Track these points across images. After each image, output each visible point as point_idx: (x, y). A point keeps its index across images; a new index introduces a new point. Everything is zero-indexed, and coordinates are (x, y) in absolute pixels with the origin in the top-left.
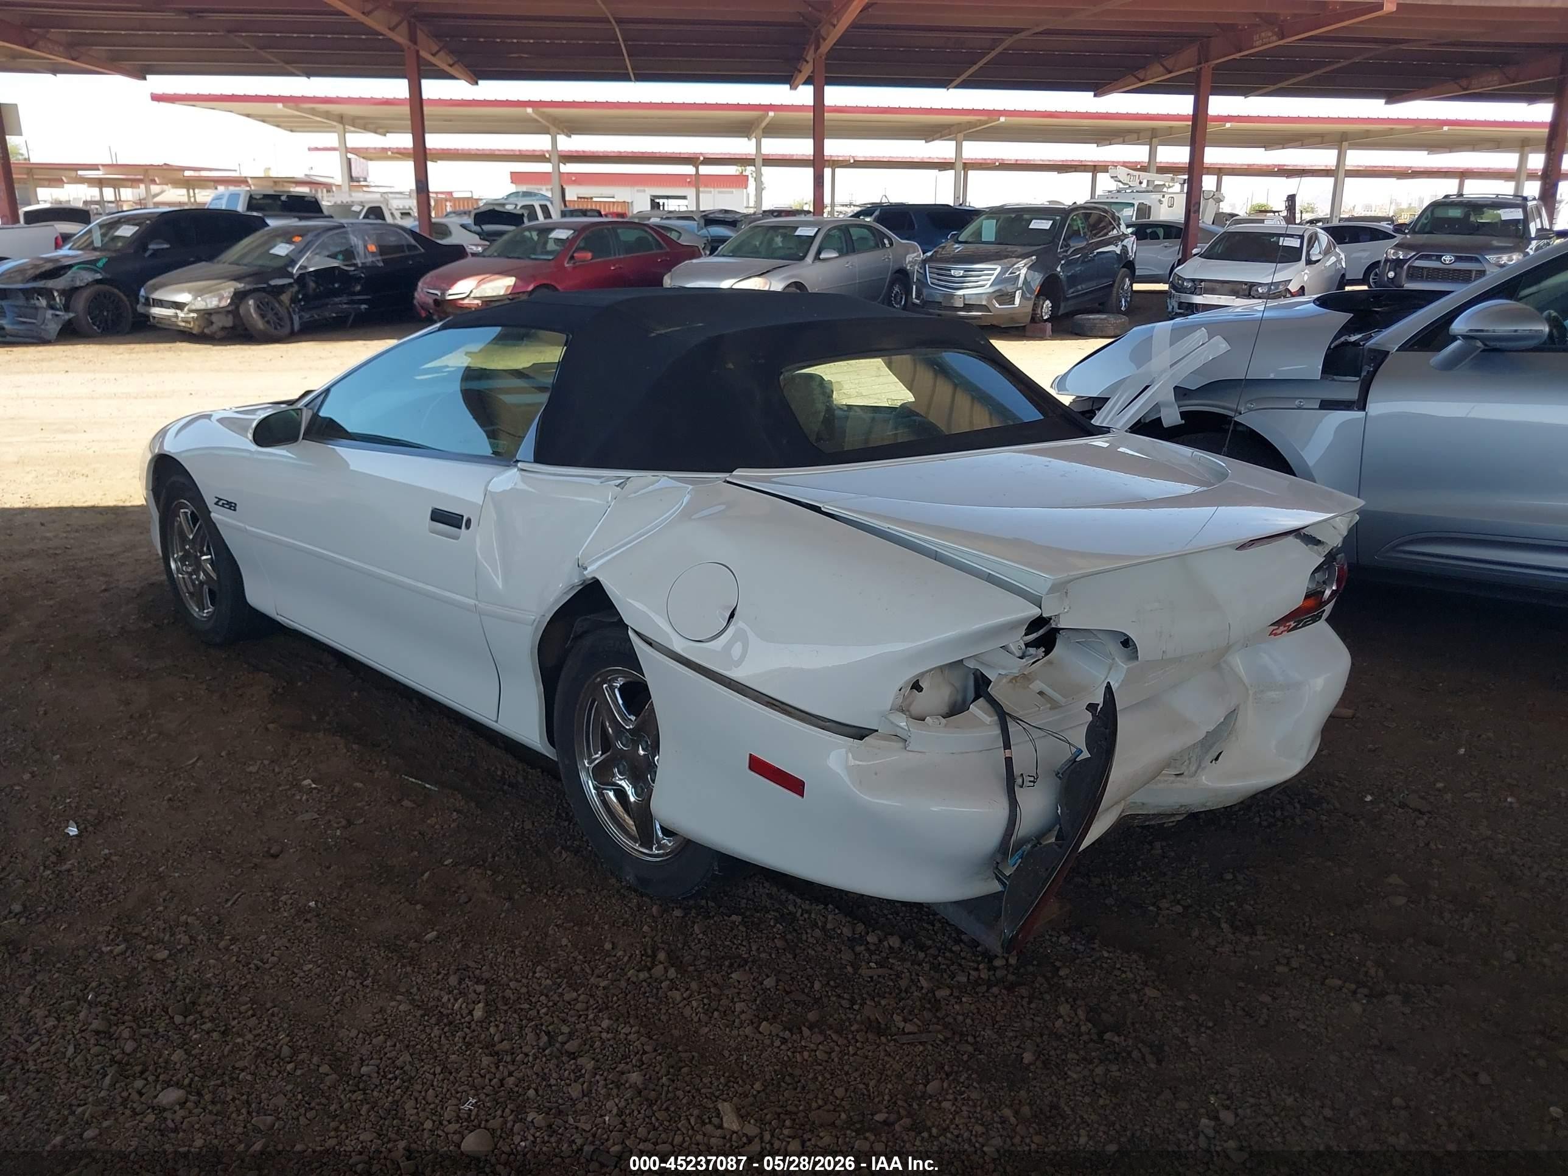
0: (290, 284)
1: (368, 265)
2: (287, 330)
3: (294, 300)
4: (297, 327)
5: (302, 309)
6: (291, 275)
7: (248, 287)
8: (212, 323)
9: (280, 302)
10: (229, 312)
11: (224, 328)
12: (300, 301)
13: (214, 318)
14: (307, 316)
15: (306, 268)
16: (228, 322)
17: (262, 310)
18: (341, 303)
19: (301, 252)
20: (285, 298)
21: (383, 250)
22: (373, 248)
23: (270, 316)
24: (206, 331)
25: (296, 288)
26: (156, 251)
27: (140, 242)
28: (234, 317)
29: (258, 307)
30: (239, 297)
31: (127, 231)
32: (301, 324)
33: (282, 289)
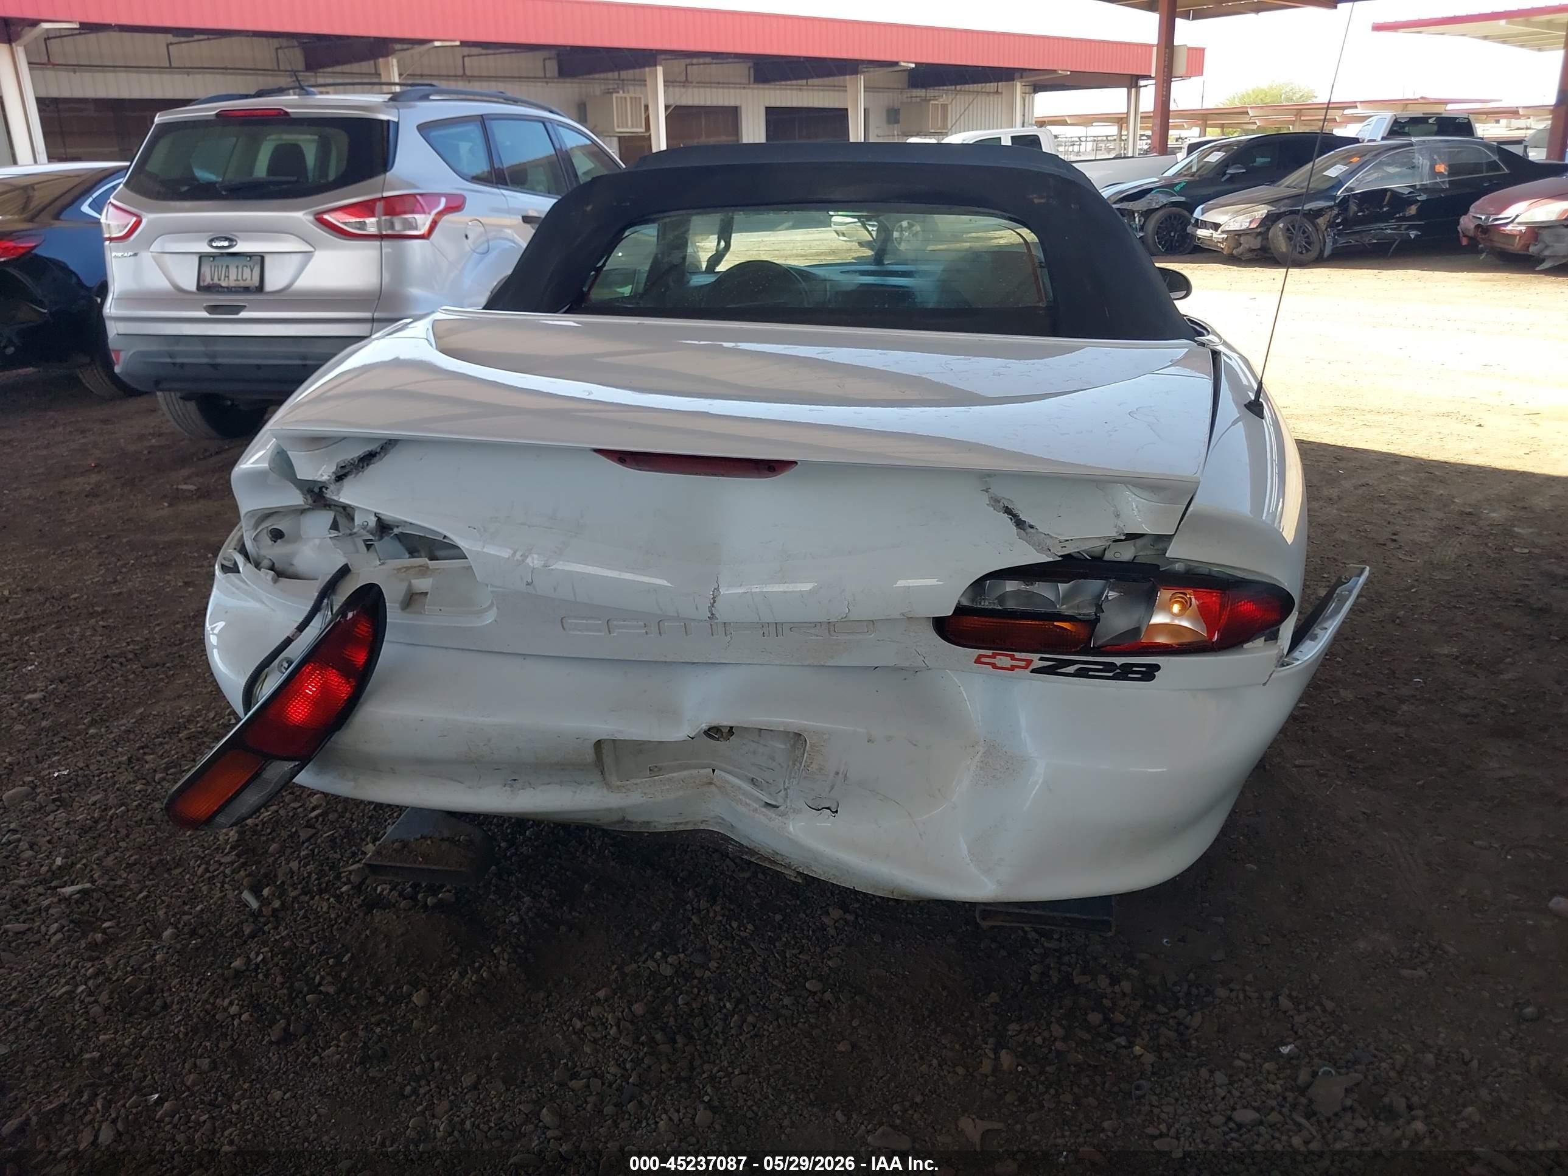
0: (1331, 207)
1: (1429, 186)
2: (1314, 254)
3: (1332, 225)
4: (1327, 253)
5: (1340, 234)
6: (1335, 198)
7: (1283, 210)
8: (1241, 244)
9: (1315, 226)
10: (1259, 234)
11: (1252, 250)
12: (1339, 224)
13: (1242, 240)
14: (1342, 241)
15: (1352, 189)
16: (1256, 243)
17: (1292, 233)
18: (1388, 229)
19: (1352, 173)
20: (1321, 221)
21: (1453, 169)
22: (1441, 168)
23: (1300, 239)
24: (1235, 252)
25: (1336, 211)
26: (1233, 175)
27: (1224, 164)
28: (1263, 239)
29: (1288, 229)
30: (1269, 220)
31: (1215, 157)
32: (1333, 250)
33: (1319, 213)
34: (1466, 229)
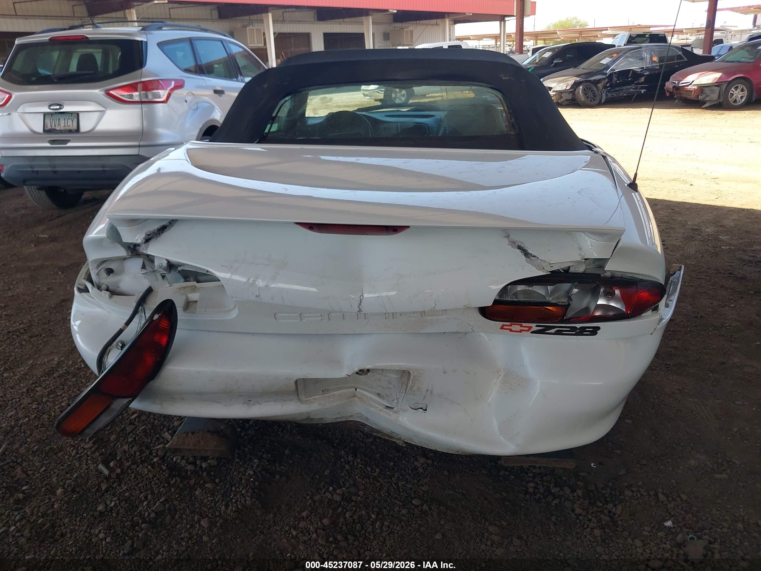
0: (604, 79)
1: (650, 68)
2: (597, 102)
3: (605, 87)
4: (603, 101)
5: (609, 91)
6: (606, 74)
7: (582, 80)
8: (562, 97)
9: (597, 87)
10: (571, 92)
11: (567, 100)
12: (608, 87)
13: (563, 95)
14: (610, 95)
15: (614, 70)
16: (569, 97)
17: (586, 91)
18: (631, 89)
19: (614, 62)
20: (600, 85)
21: (661, 60)
22: (655, 59)
23: (590, 94)
24: (559, 101)
25: (607, 80)
26: (556, 63)
27: (552, 58)
28: (573, 95)
29: (585, 90)
30: (576, 85)
31: (547, 55)
32: (606, 99)
33: (599, 81)
34: (669, 88)
